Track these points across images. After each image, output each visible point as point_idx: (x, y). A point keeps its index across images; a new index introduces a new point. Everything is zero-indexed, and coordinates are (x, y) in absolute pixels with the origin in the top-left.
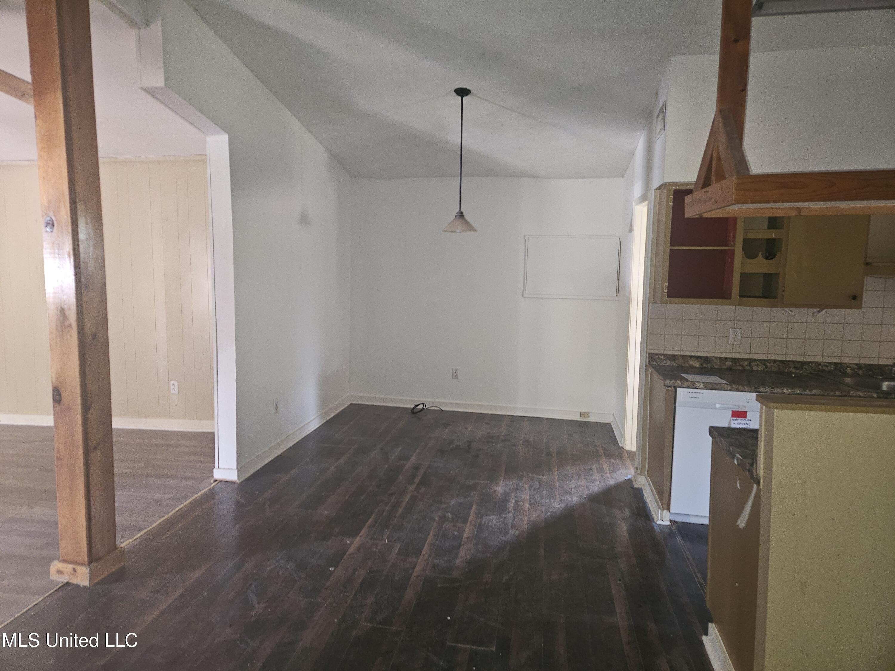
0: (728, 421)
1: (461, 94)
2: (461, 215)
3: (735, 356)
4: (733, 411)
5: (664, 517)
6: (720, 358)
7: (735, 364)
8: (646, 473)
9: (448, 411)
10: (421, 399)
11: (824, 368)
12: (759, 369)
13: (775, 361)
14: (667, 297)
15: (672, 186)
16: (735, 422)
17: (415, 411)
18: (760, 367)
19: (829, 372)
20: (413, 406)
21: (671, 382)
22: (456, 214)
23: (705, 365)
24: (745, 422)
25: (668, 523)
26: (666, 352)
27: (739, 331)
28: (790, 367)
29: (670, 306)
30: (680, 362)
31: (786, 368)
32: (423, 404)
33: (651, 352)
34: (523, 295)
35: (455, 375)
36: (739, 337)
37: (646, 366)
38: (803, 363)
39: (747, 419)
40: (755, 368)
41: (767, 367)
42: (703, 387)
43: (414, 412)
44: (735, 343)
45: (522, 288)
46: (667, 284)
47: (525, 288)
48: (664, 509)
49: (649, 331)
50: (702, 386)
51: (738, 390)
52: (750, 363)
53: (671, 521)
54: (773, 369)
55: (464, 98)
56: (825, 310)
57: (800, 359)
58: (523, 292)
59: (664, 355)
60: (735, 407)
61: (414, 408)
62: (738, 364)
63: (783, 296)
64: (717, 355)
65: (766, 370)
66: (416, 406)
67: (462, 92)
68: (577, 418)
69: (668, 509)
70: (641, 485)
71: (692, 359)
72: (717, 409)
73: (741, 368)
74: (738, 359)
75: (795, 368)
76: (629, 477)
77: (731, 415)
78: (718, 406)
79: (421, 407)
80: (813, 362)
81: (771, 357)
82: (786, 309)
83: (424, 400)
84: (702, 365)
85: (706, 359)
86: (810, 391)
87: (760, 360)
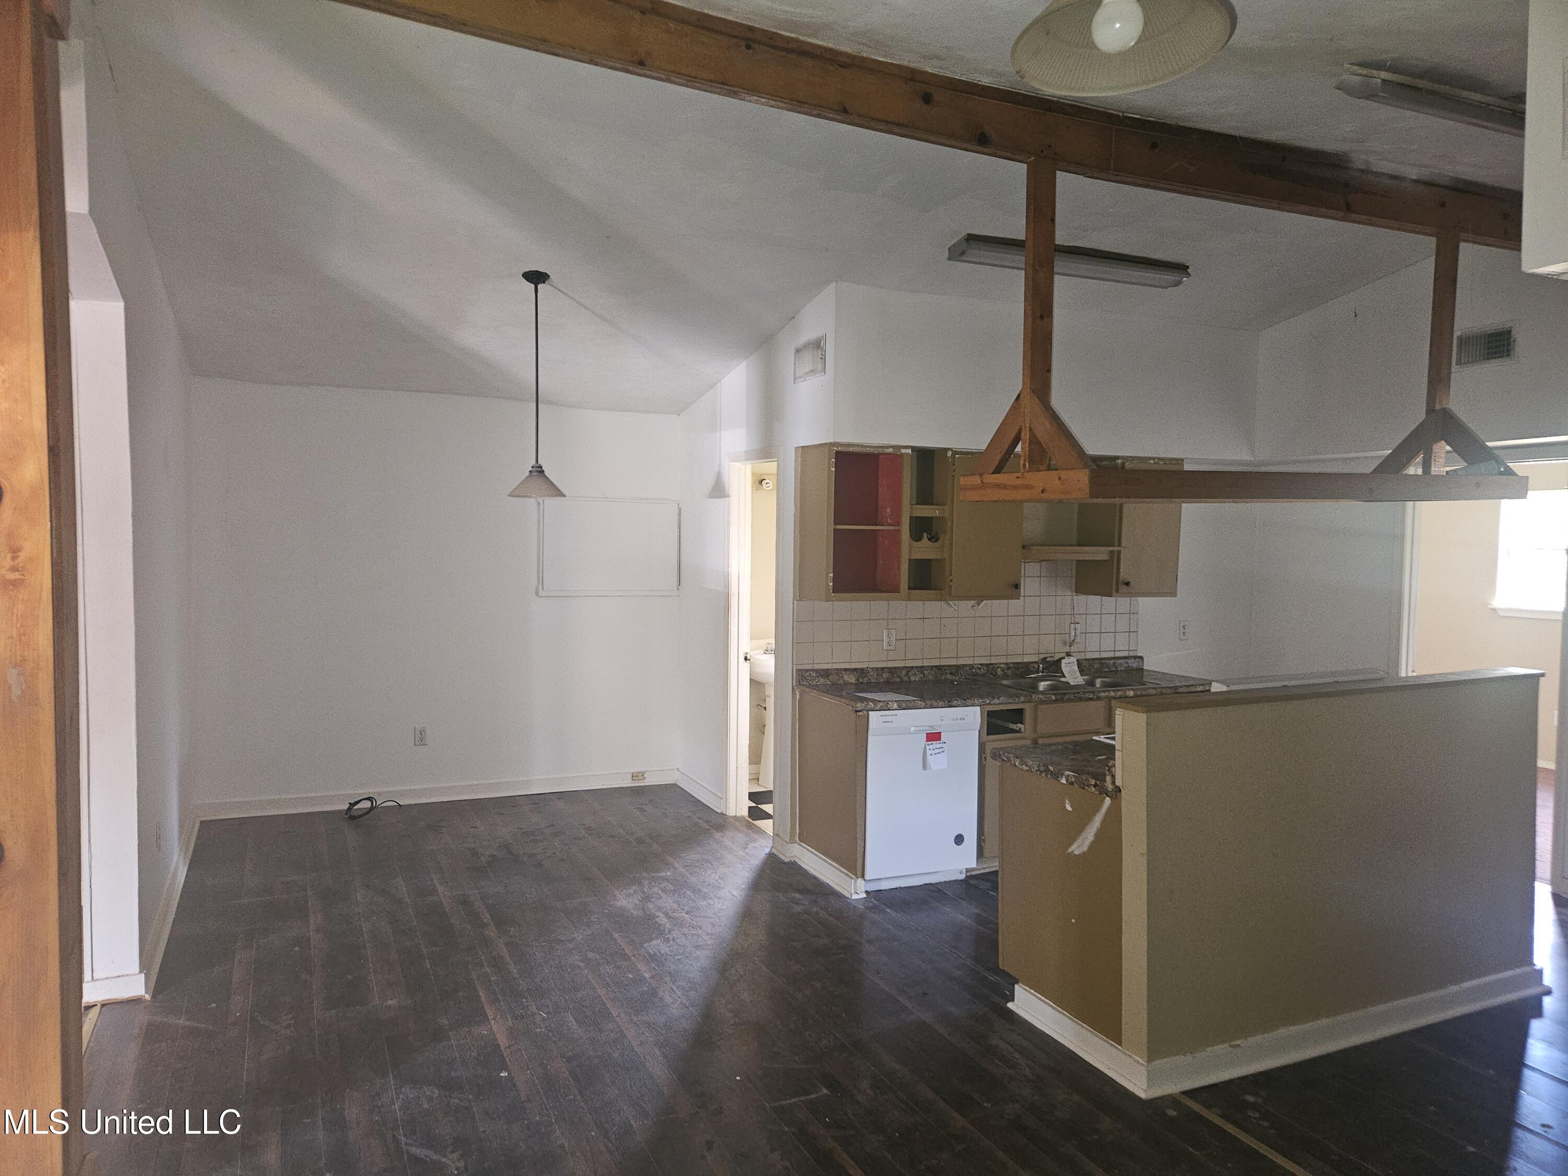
0: (924, 746)
1: (534, 280)
2: (538, 470)
3: (890, 665)
4: (927, 734)
5: (858, 888)
6: (877, 669)
7: (893, 675)
8: (797, 839)
9: (410, 806)
10: (367, 791)
11: (978, 671)
12: (917, 679)
13: (932, 667)
14: (833, 593)
15: (833, 447)
16: (931, 747)
17: (353, 813)
18: (918, 676)
19: (983, 675)
20: (346, 807)
21: (863, 705)
22: (530, 469)
23: (861, 680)
24: (938, 746)
25: (865, 895)
26: (817, 667)
27: (893, 632)
28: (946, 674)
29: (839, 605)
30: (833, 678)
31: (943, 674)
32: (369, 799)
33: (800, 667)
34: (537, 594)
35: (421, 738)
36: (893, 639)
37: (793, 688)
38: (958, 667)
39: (941, 742)
40: (913, 679)
41: (924, 676)
42: (897, 707)
43: (351, 815)
44: (890, 648)
45: (535, 583)
46: (831, 575)
47: (541, 580)
48: (857, 878)
49: (795, 640)
50: (895, 706)
51: (932, 707)
52: (907, 673)
53: (867, 892)
54: (931, 677)
55: (540, 286)
56: (985, 601)
57: (953, 662)
58: (537, 587)
59: (817, 671)
60: (930, 728)
61: (349, 809)
62: (895, 675)
63: (951, 586)
64: (872, 665)
65: (924, 679)
66: (352, 805)
67: (536, 278)
68: (628, 783)
69: (863, 876)
70: (792, 857)
71: (848, 673)
72: (911, 734)
73: (898, 680)
74: (895, 668)
75: (951, 673)
76: (767, 850)
77: (925, 740)
78: (913, 729)
79: (367, 804)
80: (967, 665)
81: (926, 663)
82: (950, 602)
83: (371, 791)
84: (858, 680)
85: (862, 672)
86: (998, 698)
87: (917, 667)
